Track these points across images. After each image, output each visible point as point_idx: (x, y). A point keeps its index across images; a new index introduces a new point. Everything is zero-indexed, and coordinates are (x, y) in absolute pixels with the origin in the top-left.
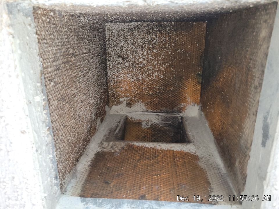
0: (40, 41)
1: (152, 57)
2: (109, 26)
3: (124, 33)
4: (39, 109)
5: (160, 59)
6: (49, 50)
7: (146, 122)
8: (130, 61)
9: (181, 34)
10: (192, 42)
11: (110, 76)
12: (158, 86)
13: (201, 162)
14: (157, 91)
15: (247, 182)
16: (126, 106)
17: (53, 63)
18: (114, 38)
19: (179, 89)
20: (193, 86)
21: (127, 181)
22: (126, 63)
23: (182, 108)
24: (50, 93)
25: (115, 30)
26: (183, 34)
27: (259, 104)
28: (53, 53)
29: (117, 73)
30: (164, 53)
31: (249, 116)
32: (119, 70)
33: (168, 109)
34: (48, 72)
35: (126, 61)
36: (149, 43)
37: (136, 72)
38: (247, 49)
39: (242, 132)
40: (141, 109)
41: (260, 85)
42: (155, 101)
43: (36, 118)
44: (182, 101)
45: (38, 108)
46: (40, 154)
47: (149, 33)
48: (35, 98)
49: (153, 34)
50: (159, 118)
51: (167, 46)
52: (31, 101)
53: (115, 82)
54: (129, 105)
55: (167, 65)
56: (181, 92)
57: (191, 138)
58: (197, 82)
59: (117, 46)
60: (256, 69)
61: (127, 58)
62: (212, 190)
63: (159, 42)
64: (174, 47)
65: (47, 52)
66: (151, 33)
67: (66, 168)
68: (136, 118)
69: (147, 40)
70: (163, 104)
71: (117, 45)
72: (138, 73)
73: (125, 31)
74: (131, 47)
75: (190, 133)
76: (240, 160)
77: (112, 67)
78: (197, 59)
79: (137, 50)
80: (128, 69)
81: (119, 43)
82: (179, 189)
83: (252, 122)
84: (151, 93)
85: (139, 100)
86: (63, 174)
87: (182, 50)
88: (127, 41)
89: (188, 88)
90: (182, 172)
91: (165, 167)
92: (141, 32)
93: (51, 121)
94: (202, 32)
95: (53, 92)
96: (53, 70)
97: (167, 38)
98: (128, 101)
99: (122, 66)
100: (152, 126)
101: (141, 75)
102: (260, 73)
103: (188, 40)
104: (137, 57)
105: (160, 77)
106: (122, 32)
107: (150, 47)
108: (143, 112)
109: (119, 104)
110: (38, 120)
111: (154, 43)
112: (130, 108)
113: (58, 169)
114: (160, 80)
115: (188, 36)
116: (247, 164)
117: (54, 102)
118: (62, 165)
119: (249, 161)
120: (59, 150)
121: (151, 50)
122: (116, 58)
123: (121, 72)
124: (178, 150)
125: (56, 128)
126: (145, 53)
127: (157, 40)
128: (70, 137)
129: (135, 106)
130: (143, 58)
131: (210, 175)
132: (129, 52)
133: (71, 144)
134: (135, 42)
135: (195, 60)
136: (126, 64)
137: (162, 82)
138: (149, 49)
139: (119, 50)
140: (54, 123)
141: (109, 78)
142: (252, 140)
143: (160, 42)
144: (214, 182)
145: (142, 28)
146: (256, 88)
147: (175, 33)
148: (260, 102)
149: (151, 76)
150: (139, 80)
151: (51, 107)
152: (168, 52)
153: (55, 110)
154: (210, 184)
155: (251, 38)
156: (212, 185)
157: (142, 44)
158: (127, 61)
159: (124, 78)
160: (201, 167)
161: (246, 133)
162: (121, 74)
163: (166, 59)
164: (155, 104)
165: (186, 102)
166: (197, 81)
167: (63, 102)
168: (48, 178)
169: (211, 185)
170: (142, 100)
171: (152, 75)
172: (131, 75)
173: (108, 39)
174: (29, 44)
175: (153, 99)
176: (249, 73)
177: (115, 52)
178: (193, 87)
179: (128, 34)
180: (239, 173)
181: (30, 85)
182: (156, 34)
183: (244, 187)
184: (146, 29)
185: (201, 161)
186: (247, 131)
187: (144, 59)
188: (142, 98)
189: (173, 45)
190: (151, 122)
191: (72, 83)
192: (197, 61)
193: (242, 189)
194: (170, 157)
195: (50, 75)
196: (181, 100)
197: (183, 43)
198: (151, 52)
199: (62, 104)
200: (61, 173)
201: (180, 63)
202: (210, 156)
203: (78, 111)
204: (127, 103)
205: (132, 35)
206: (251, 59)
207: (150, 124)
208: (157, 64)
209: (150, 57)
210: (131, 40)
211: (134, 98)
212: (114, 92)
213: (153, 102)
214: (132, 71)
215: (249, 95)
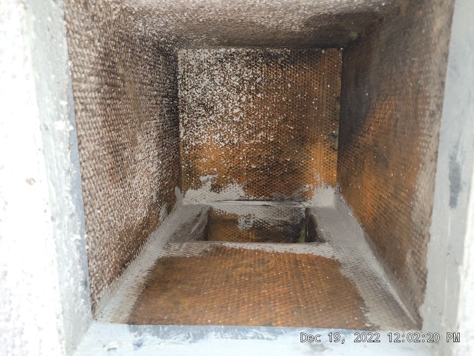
0: (71, 32)
1: (255, 106)
2: (184, 54)
3: (208, 67)
4: (62, 145)
5: (268, 109)
6: (84, 54)
7: (245, 219)
8: (218, 112)
9: (302, 68)
10: (319, 82)
11: (184, 137)
12: (266, 155)
13: (344, 270)
14: (264, 163)
15: (428, 285)
16: (211, 190)
17: (89, 76)
18: (192, 75)
19: (300, 160)
20: (325, 153)
21: (214, 299)
22: (211, 115)
23: (307, 192)
24: (82, 126)
25: (194, 61)
26: (305, 69)
27: (441, 138)
28: (90, 61)
29: (197, 132)
30: (275, 99)
31: (425, 165)
32: (200, 127)
33: (283, 195)
34: (81, 90)
35: (211, 112)
36: (249, 82)
37: (229, 130)
38: (414, 59)
39: (413, 199)
40: (236, 194)
41: (440, 107)
42: (261, 180)
43: (55, 160)
44: (307, 181)
45: (60, 144)
46: (59, 227)
47: (249, 67)
48: (56, 122)
49: (256, 68)
50: (267, 211)
51: (279, 88)
52: (49, 127)
53: (192, 148)
54: (216, 188)
55: (280, 118)
56: (305, 165)
57: (325, 237)
58: (331, 147)
59: (196, 88)
60: (431, 85)
61: (213, 107)
62: (367, 310)
63: (266, 80)
64: (290, 89)
65: (81, 54)
66: (253, 66)
67: (103, 271)
68: (229, 212)
69: (246, 78)
70: (274, 185)
71: (197, 86)
72: (231, 133)
73: (210, 63)
74: (219, 89)
75: (322, 230)
76: (413, 249)
77: (188, 123)
78: (330, 109)
79: (230, 93)
80: (214, 126)
81: (200, 82)
82: (308, 309)
83: (429, 175)
84: (253, 166)
85: (233, 180)
86: (99, 282)
87: (305, 94)
88: (213, 79)
89: (316, 158)
90: (312, 284)
91: (282, 277)
92: (236, 64)
93: (81, 175)
94: (336, 66)
95: (87, 126)
96: (90, 90)
97: (279, 75)
98: (215, 181)
99: (205, 121)
100: (256, 225)
101: (236, 135)
102: (437, 88)
103: (314, 78)
104: (229, 106)
105: (268, 138)
106: (206, 65)
107: (252, 89)
108: (240, 200)
109: (199, 187)
110: (59, 164)
111: (259, 83)
112: (218, 193)
113: (90, 268)
114: (269, 144)
115: (314, 71)
116: (426, 251)
117: (88, 143)
118: (96, 263)
119: (428, 245)
120: (93, 234)
121: (253, 94)
122: (195, 108)
123: (204, 130)
124: (303, 253)
125: (89, 191)
126: (244, 99)
127: (262, 78)
128: (113, 218)
129: (226, 189)
130: (240, 107)
131: (362, 288)
132: (216, 98)
133: (115, 232)
134: (226, 81)
135: (327, 111)
136: (211, 117)
137: (272, 149)
138: (250, 93)
139: (200, 93)
140: (87, 181)
141: (182, 140)
142: (433, 205)
143: (267, 82)
144: (370, 298)
145: (238, 58)
146: (433, 115)
147: (292, 67)
148: (441, 134)
149: (253, 137)
150: (234, 144)
151: (82, 151)
152: (282, 98)
153: (89, 159)
154: (364, 301)
155: (419, 40)
156: (366, 302)
157: (238, 84)
158: (213, 113)
159: (208, 141)
160: (345, 276)
161: (420, 199)
162: (202, 134)
163: (279, 109)
164: (260, 186)
165: (312, 182)
166: (330, 145)
167: (103, 149)
168: (70, 279)
169: (364, 303)
170: (239, 179)
171: (254, 135)
172: (220, 136)
173: (182, 76)
174: (51, 30)
175: (257, 178)
176: (419, 96)
177: (193, 97)
178: (325, 157)
179: (215, 68)
180: (412, 274)
181: (48, 98)
182: (261, 68)
183: (424, 295)
184: (245, 60)
185: (345, 267)
186: (422, 193)
187: (242, 109)
188: (239, 176)
189: (289, 85)
190: (254, 218)
191: (120, 123)
192: (330, 113)
193: (420, 300)
194: (290, 263)
195: (83, 94)
196: (304, 179)
197: (305, 83)
198: (253, 98)
199: (103, 152)
200: (93, 279)
201: (301, 116)
202: (359, 261)
203: (128, 176)
204: (211, 185)
205: (222, 69)
206: (421, 73)
207: (252, 221)
208: (264, 117)
209: (252, 106)
210: (219, 77)
211: (224, 176)
212: (191, 166)
213: (258, 182)
214: (221, 130)
215: (422, 131)
